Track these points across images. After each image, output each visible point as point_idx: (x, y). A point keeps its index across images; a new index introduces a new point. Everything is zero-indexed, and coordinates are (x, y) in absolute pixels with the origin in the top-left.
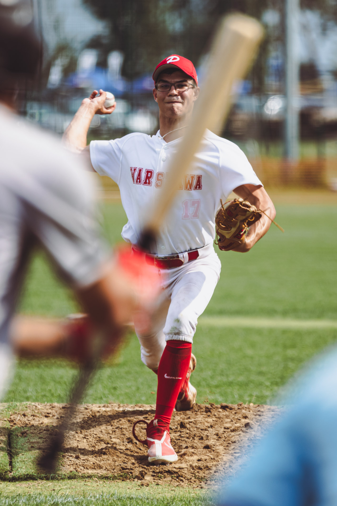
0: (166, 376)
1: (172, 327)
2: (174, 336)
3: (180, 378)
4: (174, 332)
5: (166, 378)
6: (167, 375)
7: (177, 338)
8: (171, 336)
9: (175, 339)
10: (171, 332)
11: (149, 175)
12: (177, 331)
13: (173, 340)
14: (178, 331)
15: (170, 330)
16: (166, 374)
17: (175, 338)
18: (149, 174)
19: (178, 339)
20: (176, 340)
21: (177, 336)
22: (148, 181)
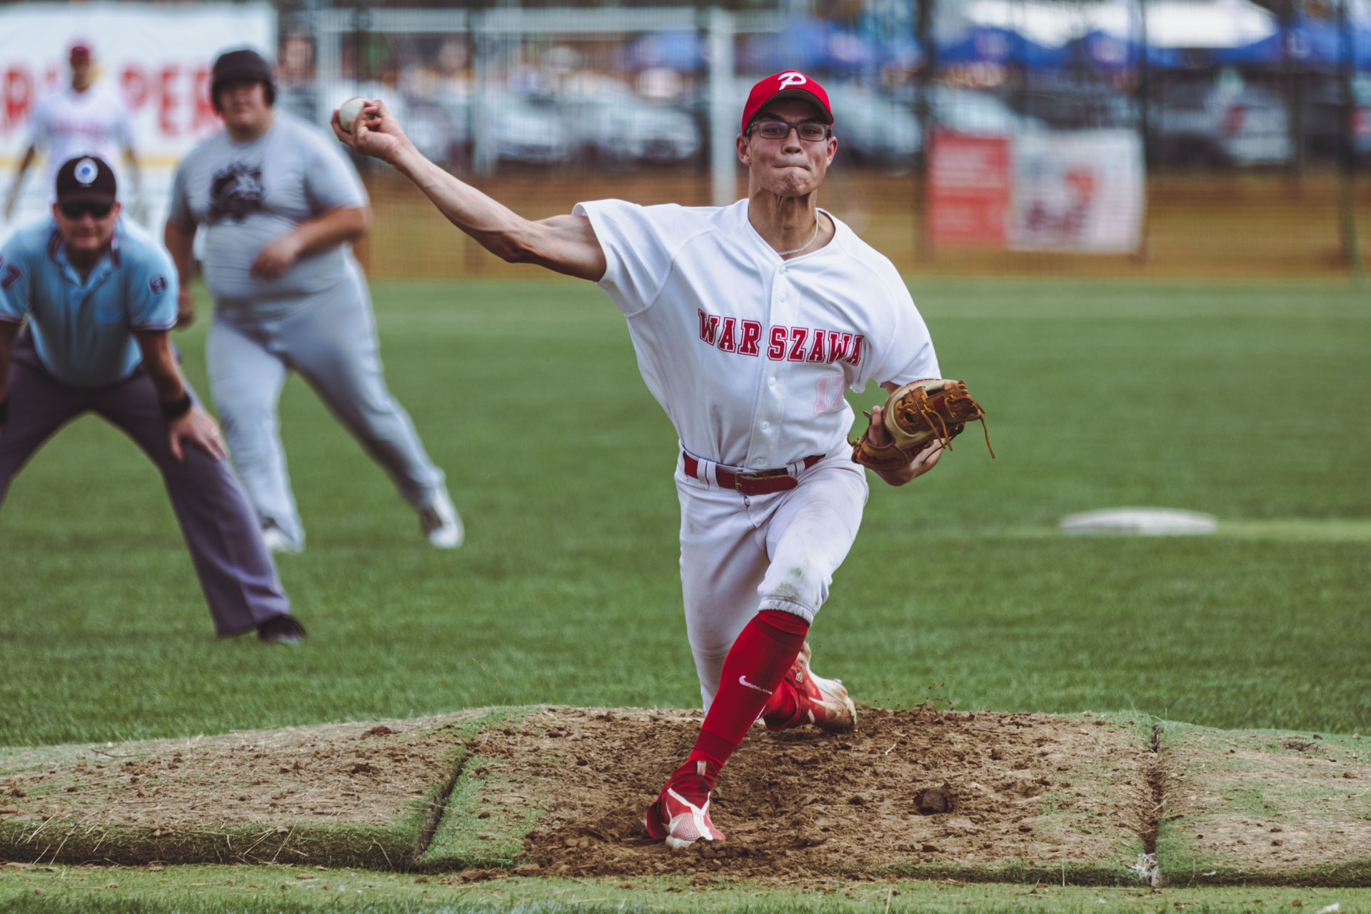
0: (742, 680)
1: (782, 584)
2: (784, 602)
3: (771, 693)
4: (784, 594)
5: (742, 685)
6: (746, 680)
7: (788, 609)
8: (777, 602)
9: (784, 609)
10: (778, 594)
11: (751, 333)
12: (790, 594)
13: (780, 611)
14: (794, 595)
15: (777, 590)
16: (743, 677)
17: (785, 606)
18: (752, 330)
19: (790, 611)
20: (785, 612)
21: (789, 603)
22: (749, 346)
